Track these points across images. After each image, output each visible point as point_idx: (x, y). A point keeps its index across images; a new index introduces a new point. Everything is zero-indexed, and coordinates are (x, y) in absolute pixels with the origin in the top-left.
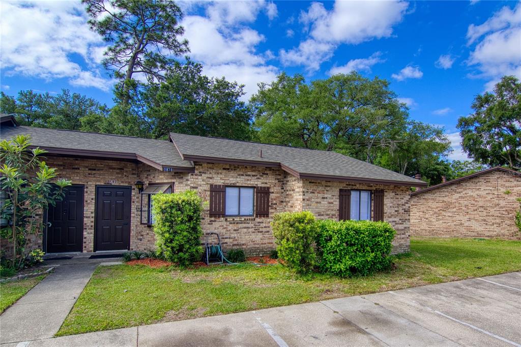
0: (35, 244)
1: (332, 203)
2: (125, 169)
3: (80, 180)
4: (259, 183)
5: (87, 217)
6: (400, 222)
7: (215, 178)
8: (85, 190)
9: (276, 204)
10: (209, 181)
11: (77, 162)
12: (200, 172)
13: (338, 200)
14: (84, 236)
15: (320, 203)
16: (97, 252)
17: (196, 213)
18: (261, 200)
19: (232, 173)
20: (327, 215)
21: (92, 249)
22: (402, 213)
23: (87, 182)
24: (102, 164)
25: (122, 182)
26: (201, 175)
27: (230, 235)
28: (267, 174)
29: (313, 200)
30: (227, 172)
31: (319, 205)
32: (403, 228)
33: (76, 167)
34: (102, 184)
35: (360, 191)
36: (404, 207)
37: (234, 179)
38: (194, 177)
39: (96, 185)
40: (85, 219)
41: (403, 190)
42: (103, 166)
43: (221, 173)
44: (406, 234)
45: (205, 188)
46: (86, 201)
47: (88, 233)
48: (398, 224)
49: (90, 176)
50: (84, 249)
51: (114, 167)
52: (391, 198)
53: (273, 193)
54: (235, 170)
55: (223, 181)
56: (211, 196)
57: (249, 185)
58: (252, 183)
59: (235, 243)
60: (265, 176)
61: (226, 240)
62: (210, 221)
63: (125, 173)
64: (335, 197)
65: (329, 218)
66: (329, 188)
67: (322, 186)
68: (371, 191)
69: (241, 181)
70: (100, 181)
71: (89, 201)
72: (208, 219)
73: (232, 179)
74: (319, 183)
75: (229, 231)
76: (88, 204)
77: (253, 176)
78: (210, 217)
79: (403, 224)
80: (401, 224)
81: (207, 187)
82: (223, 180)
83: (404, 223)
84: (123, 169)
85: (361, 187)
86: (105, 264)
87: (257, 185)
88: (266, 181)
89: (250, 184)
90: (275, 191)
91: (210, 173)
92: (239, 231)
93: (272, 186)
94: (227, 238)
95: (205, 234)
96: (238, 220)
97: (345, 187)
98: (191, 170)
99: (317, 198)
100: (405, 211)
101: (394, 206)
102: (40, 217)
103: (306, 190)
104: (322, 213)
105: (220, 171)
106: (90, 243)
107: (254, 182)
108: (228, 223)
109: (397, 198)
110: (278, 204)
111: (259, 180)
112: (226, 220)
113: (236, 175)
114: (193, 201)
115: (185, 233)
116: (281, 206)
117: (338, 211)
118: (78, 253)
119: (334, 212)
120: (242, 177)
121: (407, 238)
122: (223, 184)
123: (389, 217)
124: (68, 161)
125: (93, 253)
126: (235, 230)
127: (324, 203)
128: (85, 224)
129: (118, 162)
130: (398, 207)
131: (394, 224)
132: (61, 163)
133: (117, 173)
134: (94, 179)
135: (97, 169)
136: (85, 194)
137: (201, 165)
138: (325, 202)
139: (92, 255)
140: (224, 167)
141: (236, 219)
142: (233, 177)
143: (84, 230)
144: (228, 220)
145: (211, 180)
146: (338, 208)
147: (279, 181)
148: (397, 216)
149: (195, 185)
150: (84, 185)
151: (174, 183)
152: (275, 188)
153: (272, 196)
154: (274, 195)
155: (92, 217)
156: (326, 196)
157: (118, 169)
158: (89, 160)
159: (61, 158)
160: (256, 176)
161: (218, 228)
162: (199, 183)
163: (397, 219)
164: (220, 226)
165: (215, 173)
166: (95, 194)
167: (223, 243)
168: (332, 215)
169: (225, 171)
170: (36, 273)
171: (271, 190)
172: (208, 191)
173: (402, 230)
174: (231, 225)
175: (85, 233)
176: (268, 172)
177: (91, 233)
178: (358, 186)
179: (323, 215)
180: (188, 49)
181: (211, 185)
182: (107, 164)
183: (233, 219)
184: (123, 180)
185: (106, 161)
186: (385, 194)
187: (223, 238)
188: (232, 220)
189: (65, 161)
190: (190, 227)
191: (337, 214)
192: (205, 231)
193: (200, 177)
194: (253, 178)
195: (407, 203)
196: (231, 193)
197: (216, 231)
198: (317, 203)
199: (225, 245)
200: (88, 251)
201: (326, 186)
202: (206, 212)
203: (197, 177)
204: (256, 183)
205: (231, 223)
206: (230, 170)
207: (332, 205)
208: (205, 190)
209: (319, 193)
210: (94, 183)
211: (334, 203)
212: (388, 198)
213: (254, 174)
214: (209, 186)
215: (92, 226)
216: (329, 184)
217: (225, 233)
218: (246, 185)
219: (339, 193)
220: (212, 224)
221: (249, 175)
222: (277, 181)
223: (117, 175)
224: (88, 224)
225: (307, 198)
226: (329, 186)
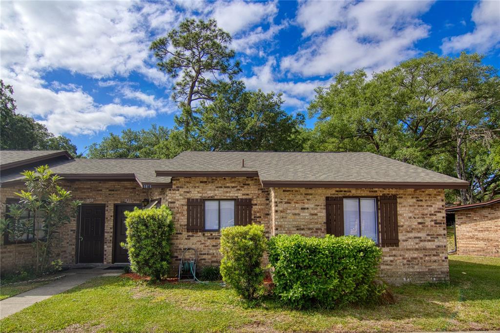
0: (70, 255)
1: (316, 214)
2: (137, 188)
3: (103, 200)
4: (240, 195)
5: (107, 232)
6: (429, 238)
7: (192, 192)
8: (106, 208)
9: (260, 217)
10: (187, 196)
11: (100, 184)
12: (177, 187)
13: (324, 211)
14: (105, 249)
15: (299, 214)
16: (115, 264)
17: (162, 228)
18: (242, 213)
19: (210, 186)
20: (309, 229)
21: (110, 261)
22: (432, 226)
23: (108, 202)
24: (119, 185)
25: (135, 200)
26: (179, 190)
27: (208, 251)
28: (249, 185)
29: (288, 211)
30: (205, 185)
31: (297, 217)
32: (435, 247)
33: (100, 189)
34: (119, 202)
35: (359, 198)
36: (434, 218)
37: (212, 192)
38: (172, 192)
39: (114, 204)
40: (106, 234)
41: (429, 195)
42: (119, 187)
43: (198, 187)
44: (441, 255)
45: (183, 203)
46: (107, 218)
47: (108, 247)
48: (425, 241)
49: (110, 196)
50: (104, 260)
51: (129, 187)
52: (410, 206)
53: (256, 205)
54: (212, 182)
55: (200, 195)
56: (188, 210)
57: (229, 198)
58: (231, 195)
59: (214, 259)
60: (246, 187)
61: (204, 257)
62: (188, 236)
63: (137, 192)
64: (318, 207)
65: (312, 232)
66: (310, 196)
67: (301, 194)
68: (376, 197)
69: (219, 193)
70: (117, 200)
71: (109, 218)
72: (185, 234)
73: (209, 192)
74: (296, 191)
75: (208, 246)
76: (108, 221)
77: (232, 187)
78: (187, 232)
79: (434, 241)
80: (429, 241)
81: (184, 202)
82: (200, 193)
83: (436, 240)
84: (135, 189)
85: (359, 192)
86: (107, 275)
87: (237, 197)
88: (247, 193)
89: (229, 196)
90: (259, 202)
91: (187, 187)
92: (217, 247)
93: (254, 197)
94: (205, 254)
95: (182, 249)
96: (216, 235)
97: (334, 194)
98: (169, 186)
99: (295, 208)
100: (436, 223)
101: (416, 217)
102: (74, 233)
103: (279, 200)
104: (302, 227)
105: (197, 185)
106: (109, 255)
107: (234, 194)
108: (206, 239)
109: (421, 206)
110: (262, 217)
111: (240, 192)
112: (204, 235)
113: (214, 187)
114: (158, 216)
115: (150, 248)
116: (266, 219)
117: (325, 225)
118: (100, 264)
119: (319, 226)
120: (220, 189)
121: (443, 261)
122: (200, 198)
123: (408, 232)
124: (94, 185)
125: (111, 265)
126: (213, 246)
127: (304, 214)
128: (106, 238)
129: (132, 182)
130: (423, 218)
131: (417, 240)
132: (89, 186)
133: (131, 193)
134: (112, 198)
135: (115, 190)
136: (106, 212)
137: (179, 180)
138: (306, 214)
139: (110, 266)
140: (201, 181)
141: (214, 234)
142: (210, 190)
143: (105, 244)
144: (206, 235)
145: (188, 194)
146: (325, 221)
147: (262, 192)
148: (422, 229)
149: (173, 201)
150: (105, 204)
151: (161, 199)
152: (258, 199)
153: (255, 208)
154: (257, 207)
155: (111, 232)
156: (306, 206)
157: (132, 188)
158: (109, 182)
159: (89, 182)
160: (236, 187)
161: (196, 244)
162: (177, 198)
163: (422, 235)
164: (198, 241)
165: (192, 187)
166: (114, 211)
167: (201, 259)
168: (317, 229)
169: (202, 184)
170: (43, 279)
171: (254, 202)
172: (186, 205)
173: (433, 249)
174: (209, 241)
175: (105, 247)
176: (250, 182)
177: (110, 247)
178: (354, 192)
179: (303, 229)
180: (240, 69)
181: (188, 199)
182: (123, 185)
183: (211, 234)
184: (135, 199)
185: (122, 182)
186: (398, 200)
187: (201, 254)
188: (209, 235)
189: (92, 185)
190: (155, 242)
191: (324, 228)
192: (182, 246)
193: (177, 192)
194: (233, 190)
195: (439, 212)
196: (211, 207)
197: (194, 246)
198: (295, 214)
199: (203, 261)
200: (107, 263)
201: (306, 194)
202: (183, 227)
203: (174, 192)
204: (236, 195)
205: (209, 238)
206: (208, 183)
207: (316, 217)
208: (183, 205)
209: (297, 203)
210: (113, 202)
211: (319, 214)
212: (404, 206)
213: (233, 185)
214: (186, 200)
215: (111, 240)
216: (310, 191)
217: (204, 249)
218: (225, 198)
219: (325, 202)
220: (189, 239)
221: (228, 187)
222: (260, 192)
223: (130, 194)
224: (108, 239)
225: (281, 209)
226: (311, 194)
